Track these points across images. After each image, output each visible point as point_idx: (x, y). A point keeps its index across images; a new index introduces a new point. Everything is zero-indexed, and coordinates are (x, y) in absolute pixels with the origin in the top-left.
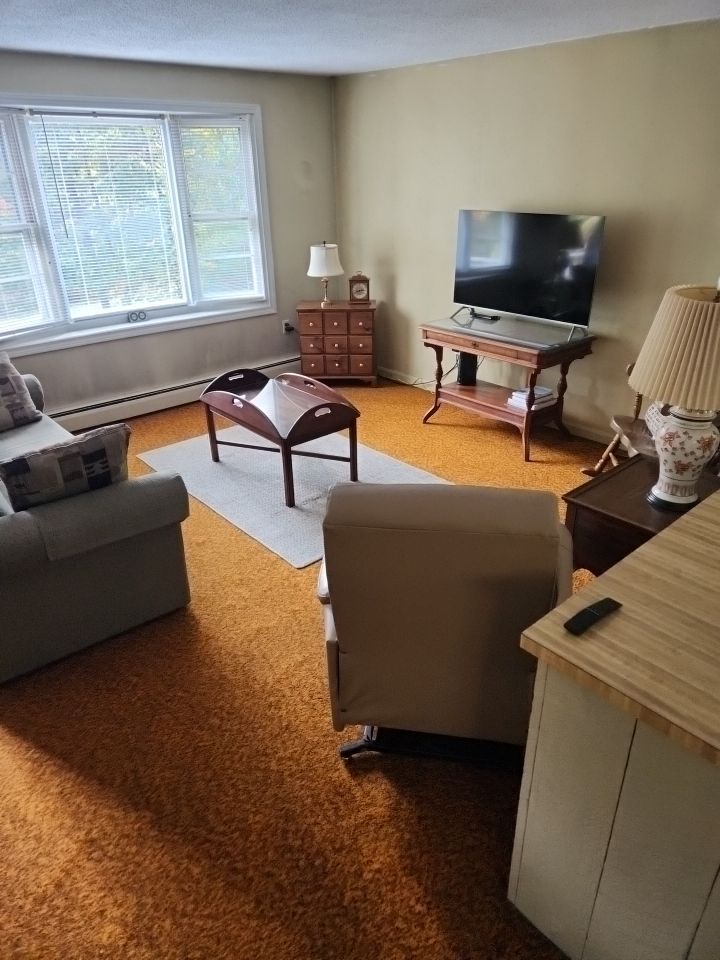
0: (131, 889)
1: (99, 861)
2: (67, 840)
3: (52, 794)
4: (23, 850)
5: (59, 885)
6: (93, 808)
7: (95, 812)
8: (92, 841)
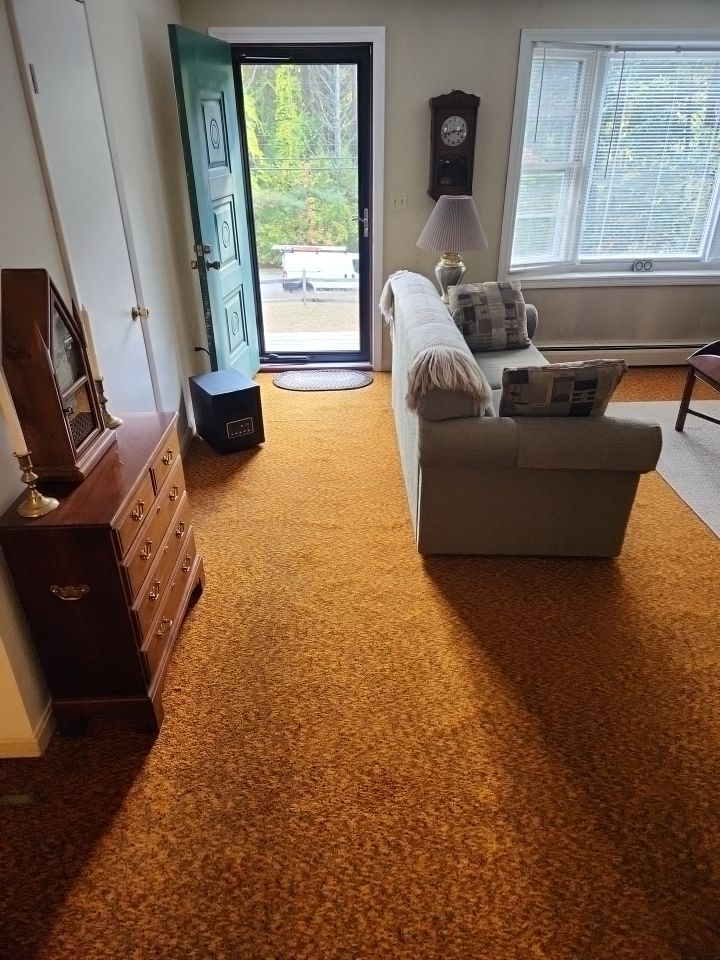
0: (511, 772)
1: (490, 733)
2: (467, 700)
3: (463, 659)
4: (433, 688)
5: (454, 732)
6: (493, 688)
7: (494, 692)
8: (488, 714)
